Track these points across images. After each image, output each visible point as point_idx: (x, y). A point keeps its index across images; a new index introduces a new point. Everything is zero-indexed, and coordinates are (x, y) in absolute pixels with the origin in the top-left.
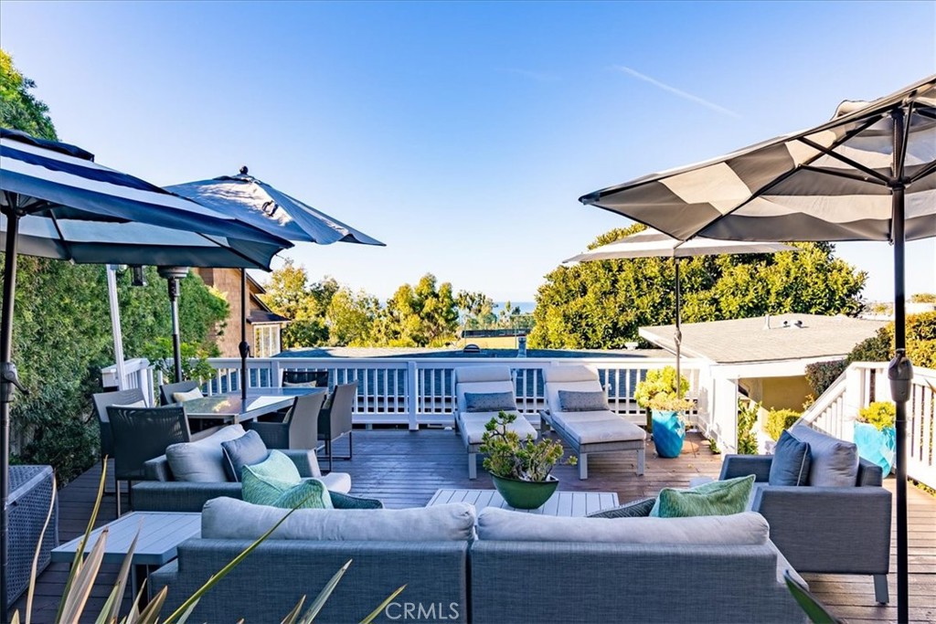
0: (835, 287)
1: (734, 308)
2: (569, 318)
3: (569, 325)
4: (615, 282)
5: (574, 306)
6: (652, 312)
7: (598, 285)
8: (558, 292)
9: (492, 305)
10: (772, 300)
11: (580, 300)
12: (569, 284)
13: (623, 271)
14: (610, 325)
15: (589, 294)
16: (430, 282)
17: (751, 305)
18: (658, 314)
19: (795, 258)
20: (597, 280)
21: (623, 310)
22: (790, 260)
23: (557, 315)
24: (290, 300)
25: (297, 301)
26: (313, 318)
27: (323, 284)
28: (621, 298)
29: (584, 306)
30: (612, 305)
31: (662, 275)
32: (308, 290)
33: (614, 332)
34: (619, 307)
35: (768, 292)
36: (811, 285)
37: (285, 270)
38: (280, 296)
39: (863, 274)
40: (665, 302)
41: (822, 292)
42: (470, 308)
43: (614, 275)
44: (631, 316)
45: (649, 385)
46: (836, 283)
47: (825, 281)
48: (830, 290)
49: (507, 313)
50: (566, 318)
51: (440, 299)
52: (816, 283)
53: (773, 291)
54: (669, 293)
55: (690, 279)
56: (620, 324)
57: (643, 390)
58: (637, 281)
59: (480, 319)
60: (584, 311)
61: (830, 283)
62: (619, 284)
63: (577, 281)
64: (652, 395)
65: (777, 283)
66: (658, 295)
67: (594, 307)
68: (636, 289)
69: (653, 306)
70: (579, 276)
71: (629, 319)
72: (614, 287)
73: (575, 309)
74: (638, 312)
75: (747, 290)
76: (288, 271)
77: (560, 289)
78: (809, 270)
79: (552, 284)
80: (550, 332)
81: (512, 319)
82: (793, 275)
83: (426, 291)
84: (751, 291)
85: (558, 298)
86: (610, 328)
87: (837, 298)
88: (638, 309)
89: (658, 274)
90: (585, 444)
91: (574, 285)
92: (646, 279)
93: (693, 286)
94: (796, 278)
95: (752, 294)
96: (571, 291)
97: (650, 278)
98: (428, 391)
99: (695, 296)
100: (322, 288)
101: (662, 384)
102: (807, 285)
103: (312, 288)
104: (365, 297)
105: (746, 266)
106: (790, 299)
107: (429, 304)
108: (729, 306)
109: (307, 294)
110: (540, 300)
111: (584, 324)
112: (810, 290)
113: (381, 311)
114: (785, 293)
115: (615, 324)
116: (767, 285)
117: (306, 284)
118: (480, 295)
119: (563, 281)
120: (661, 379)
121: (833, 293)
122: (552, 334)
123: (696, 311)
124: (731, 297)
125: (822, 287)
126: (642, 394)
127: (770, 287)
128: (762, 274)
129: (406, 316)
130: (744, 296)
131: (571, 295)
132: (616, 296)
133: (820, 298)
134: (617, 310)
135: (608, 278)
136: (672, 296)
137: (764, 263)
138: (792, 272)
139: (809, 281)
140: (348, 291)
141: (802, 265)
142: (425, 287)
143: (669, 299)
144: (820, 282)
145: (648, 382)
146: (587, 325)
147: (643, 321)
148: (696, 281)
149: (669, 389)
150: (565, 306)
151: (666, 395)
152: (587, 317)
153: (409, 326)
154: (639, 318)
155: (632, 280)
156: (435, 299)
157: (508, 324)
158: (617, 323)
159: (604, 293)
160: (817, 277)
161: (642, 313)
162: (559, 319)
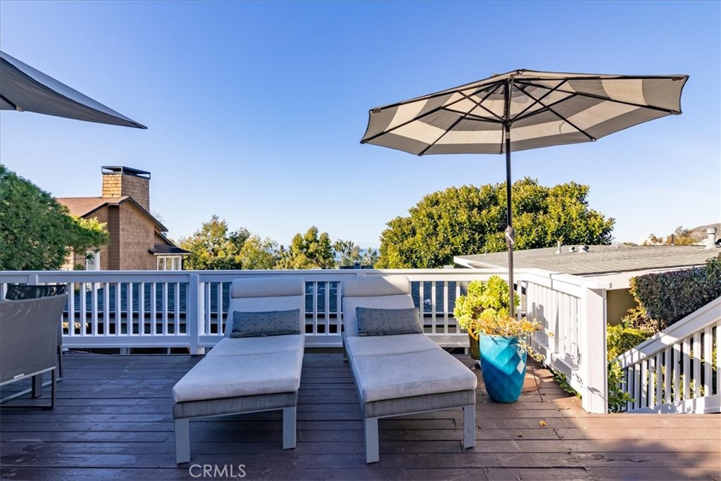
0: (593, 229)
1: (521, 245)
2: (403, 253)
3: (403, 257)
4: (436, 226)
5: (407, 243)
6: (462, 247)
7: (424, 229)
8: (395, 234)
9: (358, 249)
10: (549, 238)
11: (411, 239)
12: (404, 228)
13: (442, 218)
14: (433, 257)
15: (417, 235)
16: (314, 232)
17: (534, 242)
18: (467, 249)
19: (564, 209)
20: (424, 225)
21: (442, 247)
22: (560, 209)
23: (394, 250)
24: (214, 244)
25: (219, 244)
26: (230, 256)
27: (239, 233)
28: (440, 238)
29: (414, 244)
30: (434, 243)
31: (469, 221)
32: (227, 237)
33: (435, 262)
34: (439, 244)
35: (546, 233)
36: (576, 227)
37: (212, 223)
38: (207, 241)
39: (612, 220)
40: (472, 241)
41: (584, 233)
42: (343, 251)
43: (435, 222)
44: (448, 251)
45: (471, 300)
46: (593, 226)
47: (585, 225)
48: (590, 231)
49: (368, 255)
50: (401, 252)
51: (320, 244)
52: (580, 226)
53: (549, 232)
54: (474, 234)
55: (489, 224)
56: (440, 256)
57: (465, 305)
58: (452, 225)
59: (351, 259)
60: (414, 247)
61: (590, 227)
62: (439, 228)
63: (410, 227)
64: (477, 312)
65: (552, 226)
66: (467, 235)
67: (421, 244)
68: (451, 231)
69: (464, 243)
70: (411, 223)
71: (446, 252)
72: (436, 230)
73: (408, 246)
74: (453, 248)
75: (530, 231)
76: (215, 223)
77: (397, 232)
78: (574, 217)
79: (392, 229)
80: (390, 263)
81: (372, 258)
82: (563, 221)
83: (310, 238)
84: (534, 232)
85: (396, 239)
86: (432, 259)
87: (595, 236)
88: (452, 245)
89: (467, 221)
90: (373, 402)
91: (407, 230)
92: (458, 224)
93: (491, 229)
94: (565, 223)
95: (534, 234)
96: (404, 233)
97: (461, 223)
98: (214, 307)
99: (493, 236)
100: (238, 235)
101: (487, 298)
102: (573, 228)
103: (231, 235)
104: (270, 242)
105: (529, 214)
106: (561, 237)
107: (313, 247)
108: (517, 243)
109: (227, 240)
110: (383, 240)
111: (414, 256)
112: (575, 231)
113: (285, 253)
114: (557, 233)
115: (436, 256)
116: (545, 227)
117: (227, 233)
118: (350, 243)
119: (399, 226)
120: (487, 292)
121: (592, 233)
122: (392, 264)
123: (495, 246)
124: (519, 236)
125: (584, 229)
126: (463, 311)
127: (547, 229)
128: (541, 220)
129: (297, 255)
130: (528, 235)
131: (405, 236)
132: (437, 236)
133: (582, 237)
134: (438, 246)
135: (431, 224)
136: (477, 236)
137: (541, 212)
138: (562, 218)
139: (574, 224)
140: (257, 238)
141: (569, 214)
142: (311, 235)
143: (475, 238)
144: (582, 225)
145: (470, 296)
146: (416, 258)
147: (456, 253)
148: (493, 225)
149: (497, 304)
150: (400, 244)
151: (495, 312)
152: (416, 252)
153: (298, 262)
154: (453, 252)
155: (448, 225)
156: (316, 244)
157: (369, 262)
158: (438, 256)
159: (428, 235)
160: (581, 222)
161: (455, 248)
162: (396, 254)
